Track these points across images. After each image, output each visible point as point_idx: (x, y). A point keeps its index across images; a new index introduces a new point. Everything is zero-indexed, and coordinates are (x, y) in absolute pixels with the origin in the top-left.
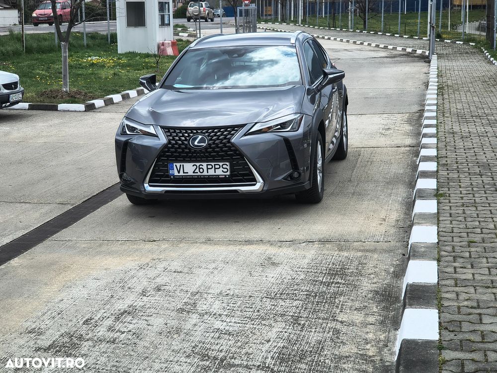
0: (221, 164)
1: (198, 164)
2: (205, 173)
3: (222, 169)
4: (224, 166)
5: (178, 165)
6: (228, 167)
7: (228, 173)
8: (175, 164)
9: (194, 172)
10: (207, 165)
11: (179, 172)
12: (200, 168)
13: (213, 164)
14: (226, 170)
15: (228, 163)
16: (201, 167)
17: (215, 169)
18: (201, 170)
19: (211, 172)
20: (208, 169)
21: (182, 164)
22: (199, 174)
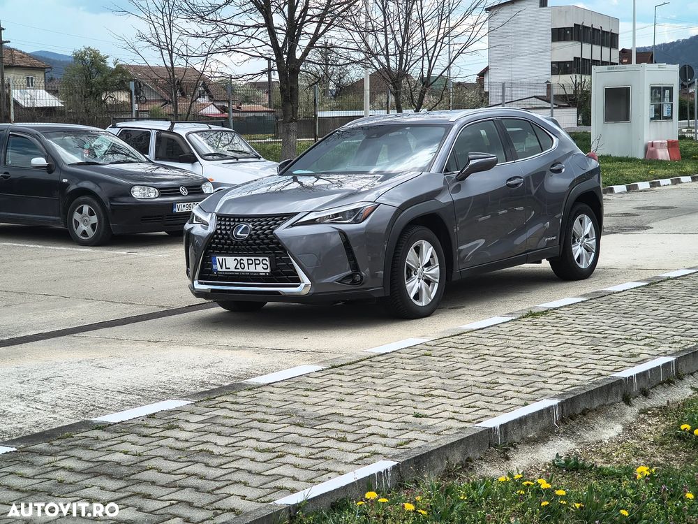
0: (261, 259)
1: (239, 258)
2: (246, 270)
3: (261, 266)
4: (264, 262)
5: (220, 258)
6: (268, 263)
7: (268, 270)
8: (217, 258)
9: (235, 268)
10: (248, 260)
11: (221, 267)
12: (241, 264)
13: (253, 258)
14: (265, 267)
15: (267, 258)
16: (242, 261)
17: (256, 264)
18: (242, 266)
19: (252, 269)
20: (248, 264)
21: (224, 258)
22: (240, 270)
